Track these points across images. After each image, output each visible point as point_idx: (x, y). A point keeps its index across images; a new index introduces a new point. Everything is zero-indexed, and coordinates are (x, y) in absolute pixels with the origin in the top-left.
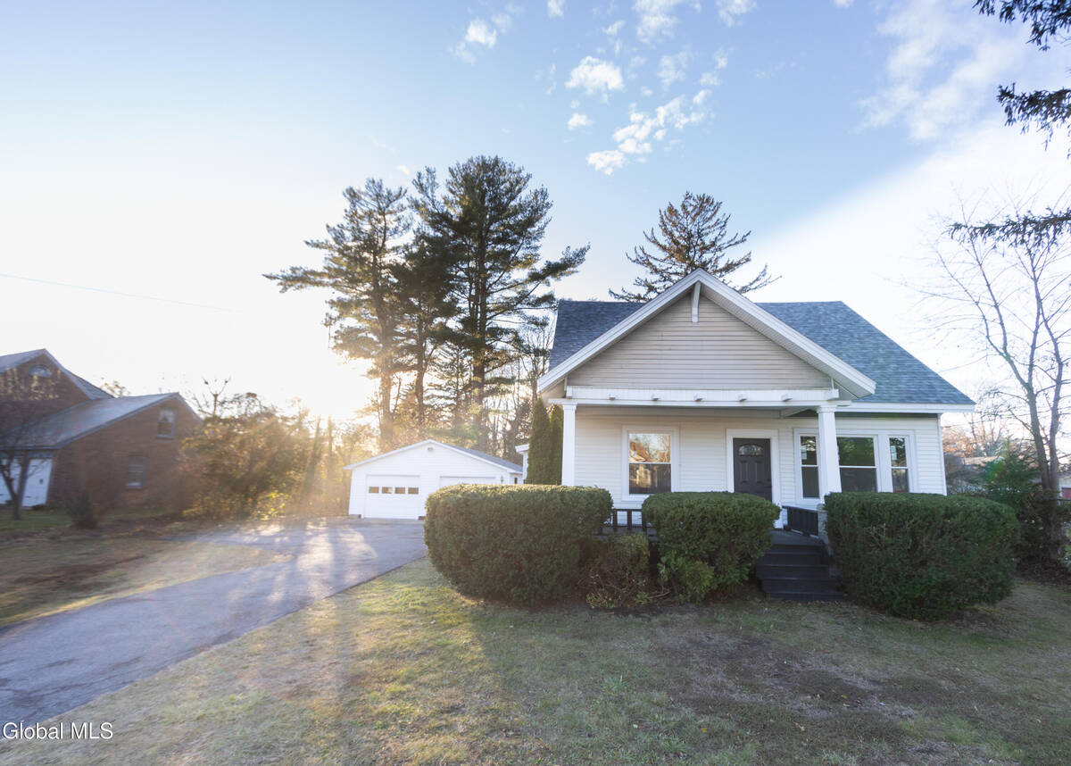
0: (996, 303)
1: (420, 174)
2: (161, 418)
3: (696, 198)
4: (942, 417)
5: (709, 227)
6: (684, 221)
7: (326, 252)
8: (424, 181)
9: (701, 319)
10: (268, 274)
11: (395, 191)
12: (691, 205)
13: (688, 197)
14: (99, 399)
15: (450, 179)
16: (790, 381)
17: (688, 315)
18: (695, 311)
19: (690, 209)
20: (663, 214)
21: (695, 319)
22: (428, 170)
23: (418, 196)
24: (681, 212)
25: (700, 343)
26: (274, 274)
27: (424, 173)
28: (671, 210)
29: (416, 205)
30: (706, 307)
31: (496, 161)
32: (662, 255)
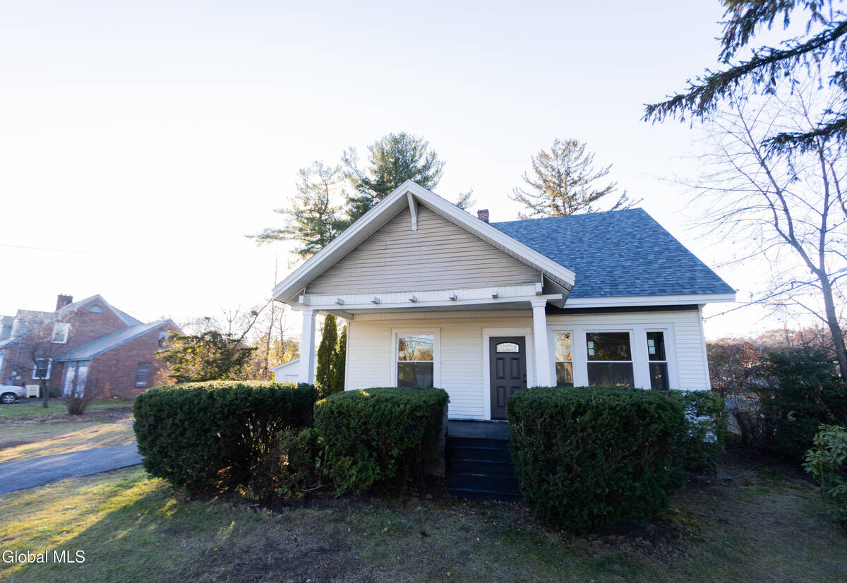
0: (778, 189)
1: (345, 152)
2: (160, 337)
3: (564, 143)
4: (704, 309)
5: (577, 165)
6: (555, 164)
7: (286, 216)
8: (348, 157)
9: (420, 227)
10: (248, 235)
11: (333, 168)
12: (560, 149)
13: (557, 143)
14: (133, 326)
15: (371, 154)
16: (501, 279)
17: (409, 224)
18: (414, 219)
19: (560, 152)
20: (535, 159)
21: (414, 228)
22: (351, 149)
23: (346, 169)
24: (551, 155)
25: (419, 249)
26: (252, 235)
27: (348, 151)
28: (544, 156)
29: (348, 176)
30: (424, 216)
31: (403, 136)
32: (536, 192)
